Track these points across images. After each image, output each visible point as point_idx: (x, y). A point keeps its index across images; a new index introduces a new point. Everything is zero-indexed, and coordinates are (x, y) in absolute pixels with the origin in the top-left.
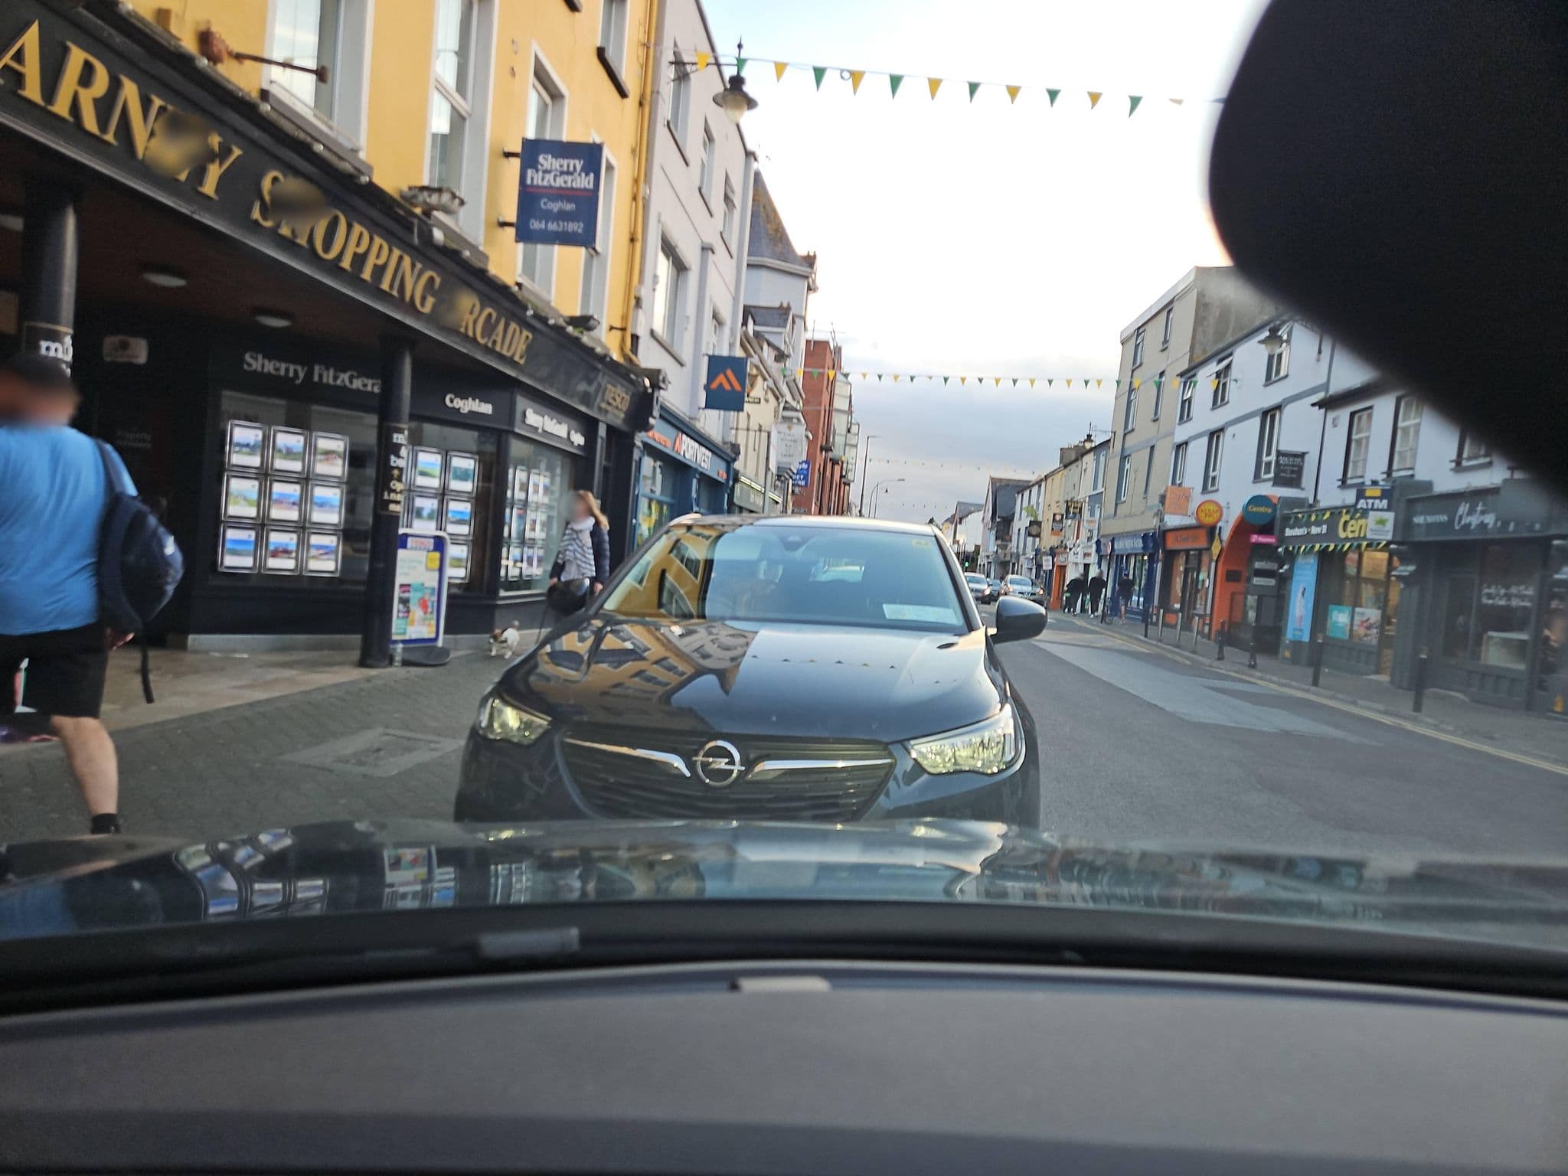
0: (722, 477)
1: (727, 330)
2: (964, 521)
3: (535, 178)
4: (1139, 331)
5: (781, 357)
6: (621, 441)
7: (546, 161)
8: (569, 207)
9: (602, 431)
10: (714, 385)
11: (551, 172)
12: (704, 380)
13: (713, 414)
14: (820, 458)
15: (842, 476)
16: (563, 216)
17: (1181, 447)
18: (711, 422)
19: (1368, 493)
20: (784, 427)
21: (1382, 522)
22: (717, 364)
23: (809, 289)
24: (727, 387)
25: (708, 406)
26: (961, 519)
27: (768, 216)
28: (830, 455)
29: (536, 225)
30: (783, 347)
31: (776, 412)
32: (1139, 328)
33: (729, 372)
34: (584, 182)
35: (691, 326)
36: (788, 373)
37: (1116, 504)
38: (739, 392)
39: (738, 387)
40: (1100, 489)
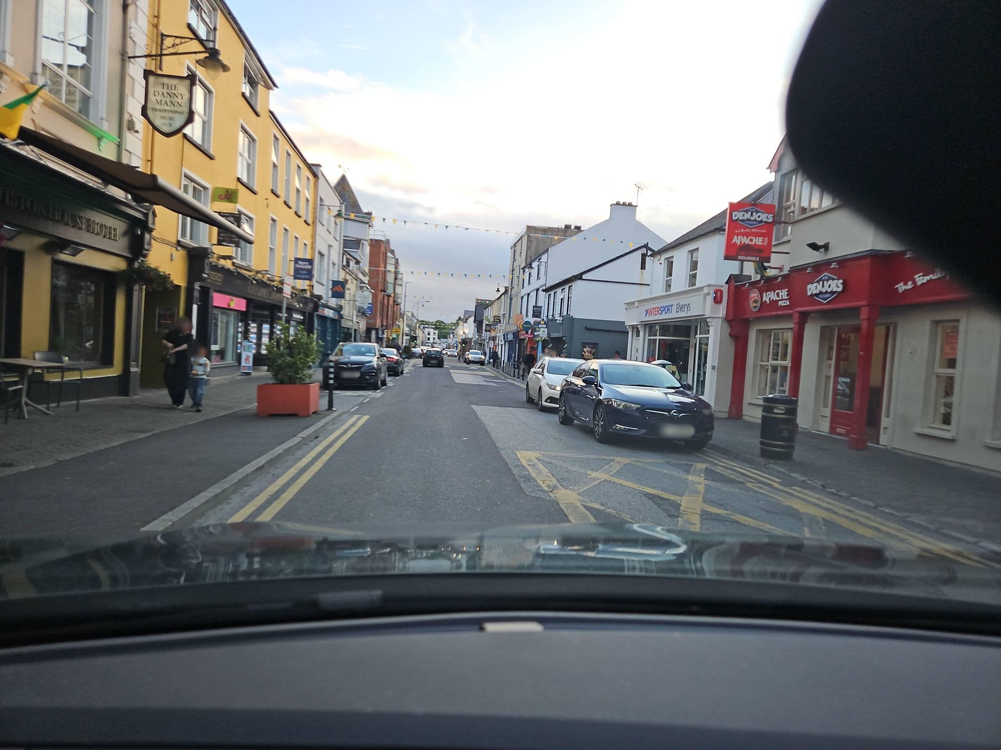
0: (336, 317)
1: (336, 266)
2: (468, 321)
3: (297, 266)
4: (515, 245)
5: (358, 262)
6: (311, 316)
7: (300, 262)
8: (305, 272)
9: (307, 314)
10: (334, 289)
11: (302, 265)
12: (331, 287)
13: (334, 299)
14: (380, 295)
15: (394, 301)
16: (304, 274)
17: (522, 297)
18: (333, 302)
19: (541, 323)
20: (360, 292)
21: (544, 331)
22: (335, 283)
23: (370, 226)
24: (338, 291)
25: (332, 297)
26: (466, 320)
27: (350, 196)
28: (386, 293)
29: (298, 276)
30: (358, 259)
31: (357, 285)
32: (515, 244)
33: (339, 286)
34: (309, 267)
35: (326, 273)
36: (361, 269)
37: (509, 319)
38: (342, 292)
39: (342, 291)
40: (505, 312)
